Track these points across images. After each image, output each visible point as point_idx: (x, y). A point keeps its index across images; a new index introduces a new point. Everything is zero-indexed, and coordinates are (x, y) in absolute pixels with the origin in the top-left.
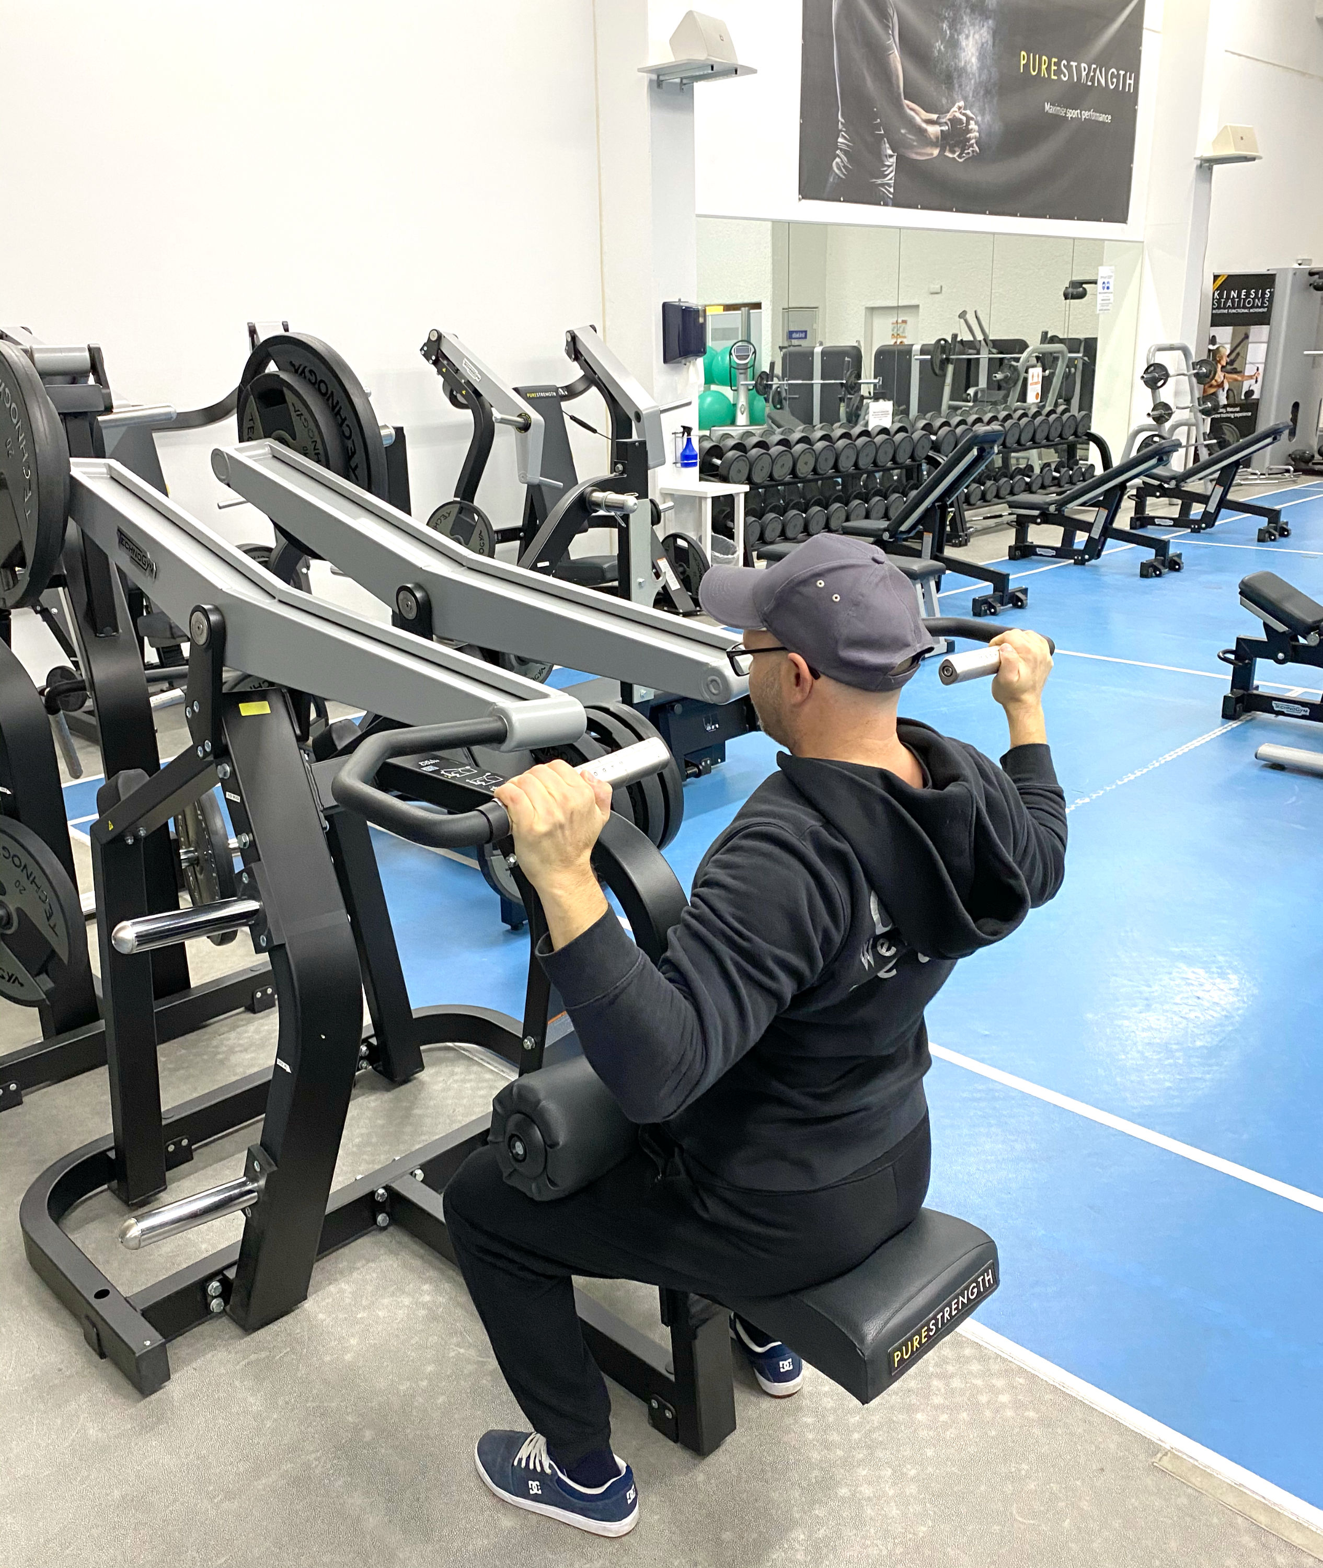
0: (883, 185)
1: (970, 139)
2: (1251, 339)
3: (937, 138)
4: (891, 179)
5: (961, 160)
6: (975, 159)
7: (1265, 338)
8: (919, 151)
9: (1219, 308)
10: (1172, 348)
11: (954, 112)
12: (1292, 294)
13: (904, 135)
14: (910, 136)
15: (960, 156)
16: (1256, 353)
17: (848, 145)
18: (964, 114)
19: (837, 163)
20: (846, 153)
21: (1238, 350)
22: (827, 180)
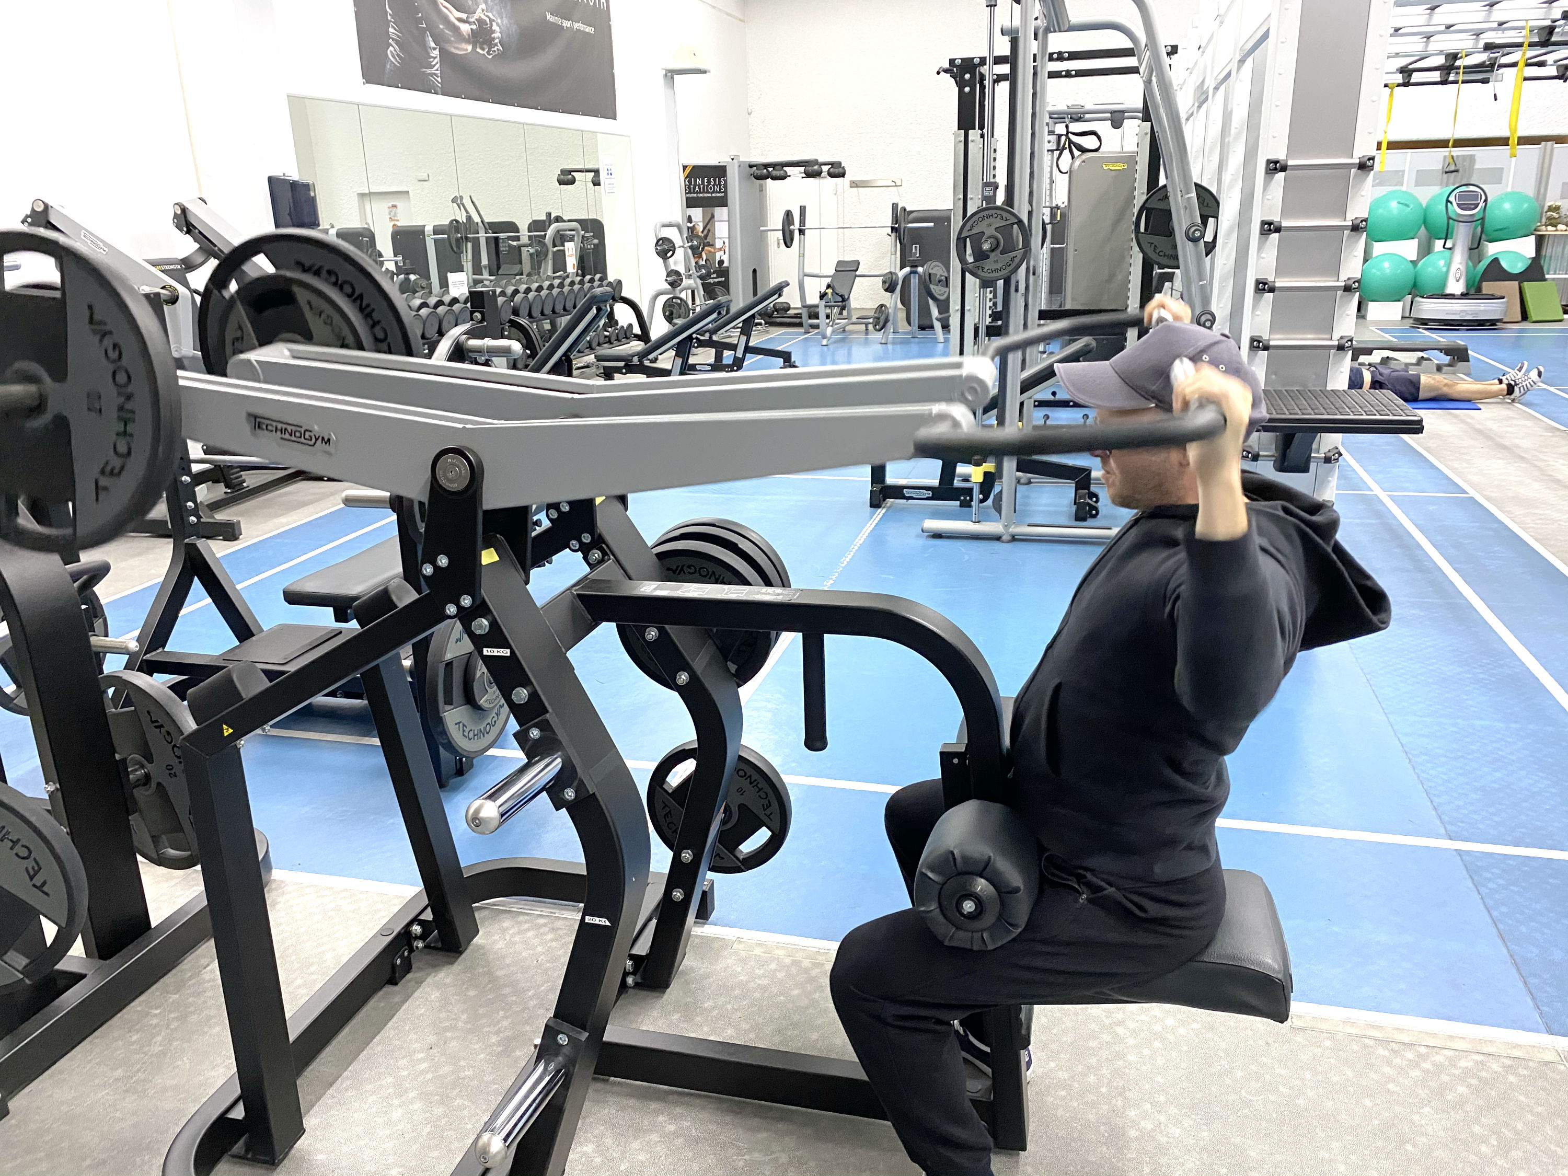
0: (431, 75)
1: (494, 39)
2: (716, 218)
3: (469, 35)
4: (437, 70)
5: (490, 57)
6: (500, 56)
7: (726, 218)
8: (456, 45)
9: (690, 192)
10: (670, 225)
11: (479, 14)
12: (740, 182)
13: (442, 30)
14: (447, 32)
15: (488, 53)
16: (721, 230)
17: (398, 36)
18: (487, 16)
19: (391, 52)
20: (397, 42)
21: (707, 228)
22: (384, 66)
